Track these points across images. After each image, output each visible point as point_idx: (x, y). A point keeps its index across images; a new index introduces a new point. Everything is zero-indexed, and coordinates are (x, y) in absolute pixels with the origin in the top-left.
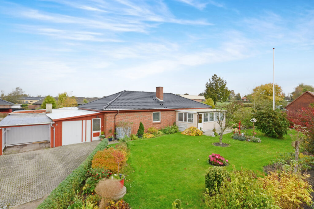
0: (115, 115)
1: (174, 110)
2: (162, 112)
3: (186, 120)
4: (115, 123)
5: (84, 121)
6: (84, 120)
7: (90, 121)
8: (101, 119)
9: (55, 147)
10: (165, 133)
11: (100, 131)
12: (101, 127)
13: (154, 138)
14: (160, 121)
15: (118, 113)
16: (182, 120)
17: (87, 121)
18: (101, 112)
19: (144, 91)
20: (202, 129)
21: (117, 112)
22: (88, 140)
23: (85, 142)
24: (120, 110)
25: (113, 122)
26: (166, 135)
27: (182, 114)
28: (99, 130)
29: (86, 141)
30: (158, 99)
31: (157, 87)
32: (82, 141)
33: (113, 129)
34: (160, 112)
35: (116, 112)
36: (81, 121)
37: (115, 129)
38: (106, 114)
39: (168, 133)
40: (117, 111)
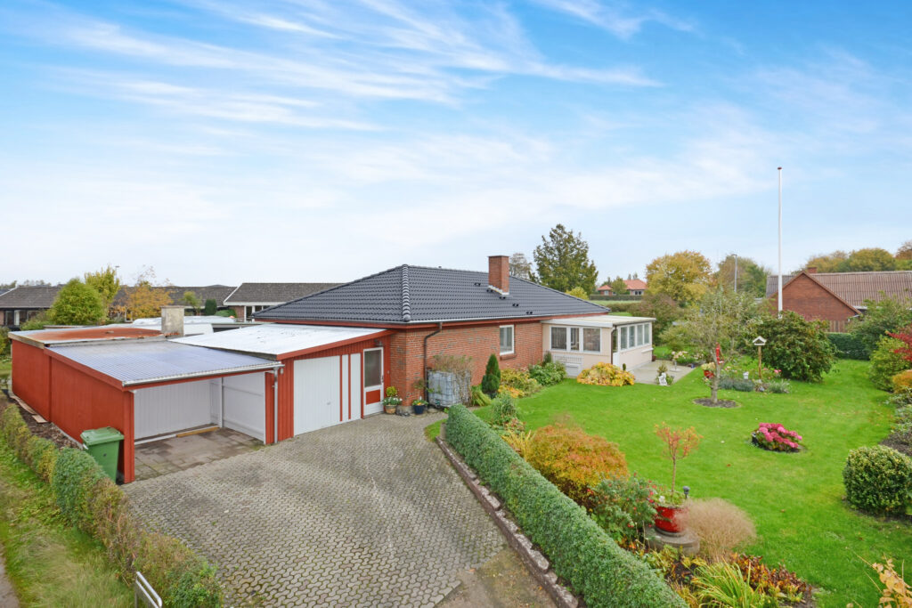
0: (427, 337)
1: (538, 322)
2: (518, 326)
3: (575, 347)
4: (424, 360)
5: (345, 358)
6: (345, 354)
7: (358, 356)
8: (382, 349)
9: (278, 440)
10: (545, 384)
11: (380, 387)
12: (382, 374)
13: (528, 398)
14: (512, 352)
15: (439, 332)
16: (563, 347)
17: (352, 356)
18: (389, 329)
19: (443, 268)
20: (627, 367)
21: (438, 327)
22: (356, 416)
23: (348, 420)
24: (444, 323)
25: (420, 355)
26: (545, 389)
27: (565, 330)
28: (379, 383)
29: (350, 418)
30: (497, 290)
31: (490, 258)
32: (341, 420)
33: (420, 377)
34: (512, 326)
35: (435, 328)
36: (338, 357)
37: (426, 376)
38: (401, 336)
39: (549, 383)
40: (438, 324)
